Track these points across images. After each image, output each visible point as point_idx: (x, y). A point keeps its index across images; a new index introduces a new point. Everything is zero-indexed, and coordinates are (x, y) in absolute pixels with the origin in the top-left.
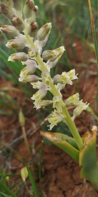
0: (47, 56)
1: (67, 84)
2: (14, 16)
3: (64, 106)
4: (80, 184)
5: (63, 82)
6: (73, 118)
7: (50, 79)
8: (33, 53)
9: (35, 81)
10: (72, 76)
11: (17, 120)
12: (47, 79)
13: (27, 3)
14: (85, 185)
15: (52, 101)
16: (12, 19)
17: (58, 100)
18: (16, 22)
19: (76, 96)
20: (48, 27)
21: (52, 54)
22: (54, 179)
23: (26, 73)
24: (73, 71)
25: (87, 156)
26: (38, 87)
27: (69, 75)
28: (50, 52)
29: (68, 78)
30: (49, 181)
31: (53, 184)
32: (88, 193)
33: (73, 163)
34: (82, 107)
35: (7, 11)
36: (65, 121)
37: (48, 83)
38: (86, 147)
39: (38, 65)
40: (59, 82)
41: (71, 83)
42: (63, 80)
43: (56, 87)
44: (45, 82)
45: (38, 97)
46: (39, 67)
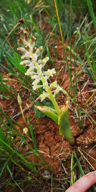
0: (40, 63)
1: (50, 76)
2: (26, 45)
3: (49, 88)
4: (60, 141)
5: (48, 75)
6: (54, 96)
7: (42, 74)
8: (34, 62)
9: (34, 75)
10: (53, 72)
11: (16, 101)
12: (40, 74)
13: (31, 38)
14: (63, 142)
15: (42, 86)
16: (25, 46)
17: (46, 85)
18: (27, 48)
19: (55, 82)
20: (41, 49)
21: (43, 62)
22: (42, 140)
23: (30, 71)
24: (54, 69)
25: (63, 119)
26: (35, 78)
27: (51, 72)
28: (42, 61)
29: (51, 73)
30: (39, 141)
31: (42, 143)
32: (65, 147)
33: (55, 129)
34: (59, 89)
35: (22, 42)
36: (49, 98)
37: (41, 76)
38: (62, 113)
39: (35, 66)
40: (46, 75)
41: (52, 76)
42: (48, 74)
43: (45, 78)
44: (40, 75)
45: (35, 83)
46: (36, 68)
